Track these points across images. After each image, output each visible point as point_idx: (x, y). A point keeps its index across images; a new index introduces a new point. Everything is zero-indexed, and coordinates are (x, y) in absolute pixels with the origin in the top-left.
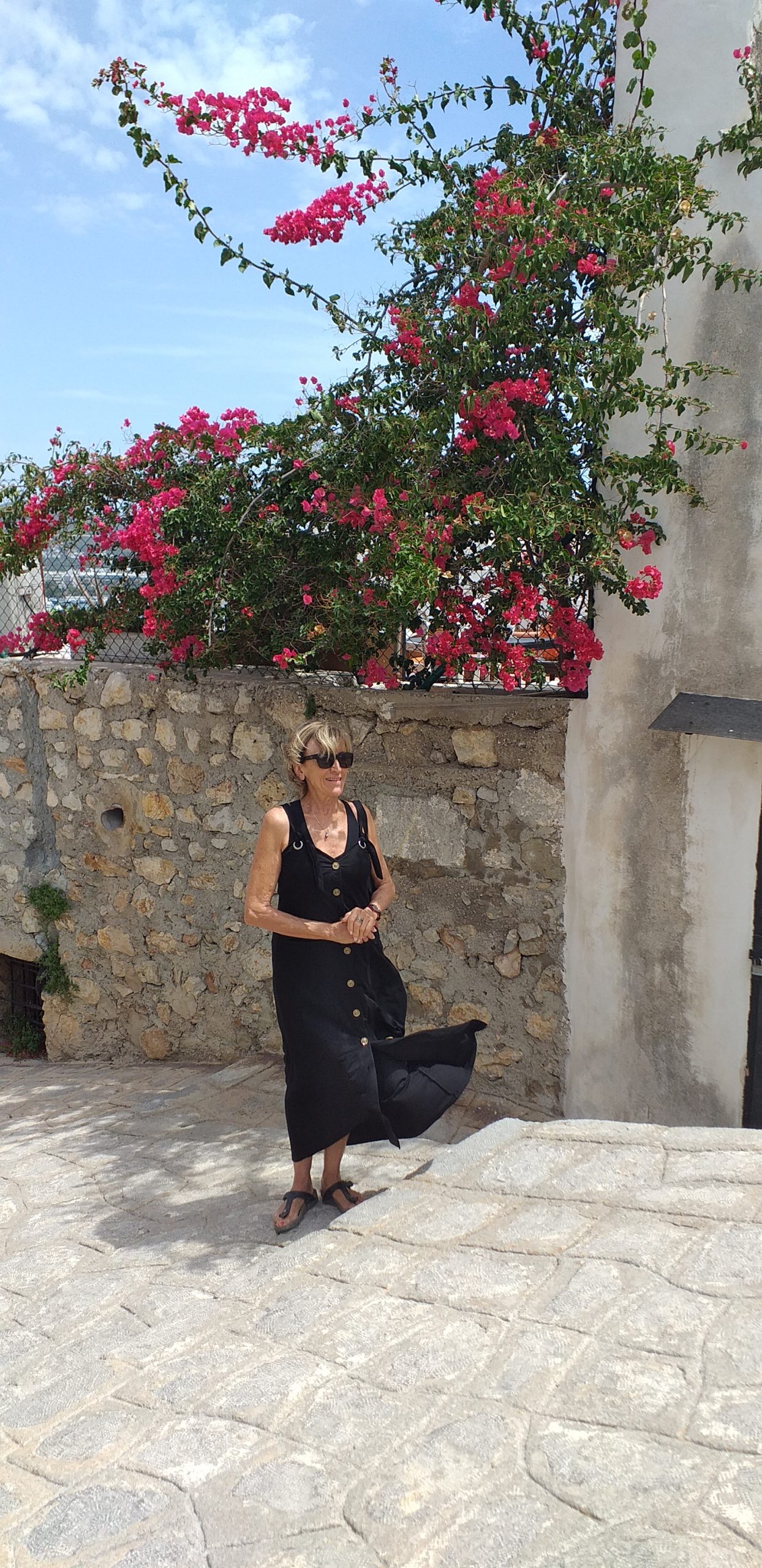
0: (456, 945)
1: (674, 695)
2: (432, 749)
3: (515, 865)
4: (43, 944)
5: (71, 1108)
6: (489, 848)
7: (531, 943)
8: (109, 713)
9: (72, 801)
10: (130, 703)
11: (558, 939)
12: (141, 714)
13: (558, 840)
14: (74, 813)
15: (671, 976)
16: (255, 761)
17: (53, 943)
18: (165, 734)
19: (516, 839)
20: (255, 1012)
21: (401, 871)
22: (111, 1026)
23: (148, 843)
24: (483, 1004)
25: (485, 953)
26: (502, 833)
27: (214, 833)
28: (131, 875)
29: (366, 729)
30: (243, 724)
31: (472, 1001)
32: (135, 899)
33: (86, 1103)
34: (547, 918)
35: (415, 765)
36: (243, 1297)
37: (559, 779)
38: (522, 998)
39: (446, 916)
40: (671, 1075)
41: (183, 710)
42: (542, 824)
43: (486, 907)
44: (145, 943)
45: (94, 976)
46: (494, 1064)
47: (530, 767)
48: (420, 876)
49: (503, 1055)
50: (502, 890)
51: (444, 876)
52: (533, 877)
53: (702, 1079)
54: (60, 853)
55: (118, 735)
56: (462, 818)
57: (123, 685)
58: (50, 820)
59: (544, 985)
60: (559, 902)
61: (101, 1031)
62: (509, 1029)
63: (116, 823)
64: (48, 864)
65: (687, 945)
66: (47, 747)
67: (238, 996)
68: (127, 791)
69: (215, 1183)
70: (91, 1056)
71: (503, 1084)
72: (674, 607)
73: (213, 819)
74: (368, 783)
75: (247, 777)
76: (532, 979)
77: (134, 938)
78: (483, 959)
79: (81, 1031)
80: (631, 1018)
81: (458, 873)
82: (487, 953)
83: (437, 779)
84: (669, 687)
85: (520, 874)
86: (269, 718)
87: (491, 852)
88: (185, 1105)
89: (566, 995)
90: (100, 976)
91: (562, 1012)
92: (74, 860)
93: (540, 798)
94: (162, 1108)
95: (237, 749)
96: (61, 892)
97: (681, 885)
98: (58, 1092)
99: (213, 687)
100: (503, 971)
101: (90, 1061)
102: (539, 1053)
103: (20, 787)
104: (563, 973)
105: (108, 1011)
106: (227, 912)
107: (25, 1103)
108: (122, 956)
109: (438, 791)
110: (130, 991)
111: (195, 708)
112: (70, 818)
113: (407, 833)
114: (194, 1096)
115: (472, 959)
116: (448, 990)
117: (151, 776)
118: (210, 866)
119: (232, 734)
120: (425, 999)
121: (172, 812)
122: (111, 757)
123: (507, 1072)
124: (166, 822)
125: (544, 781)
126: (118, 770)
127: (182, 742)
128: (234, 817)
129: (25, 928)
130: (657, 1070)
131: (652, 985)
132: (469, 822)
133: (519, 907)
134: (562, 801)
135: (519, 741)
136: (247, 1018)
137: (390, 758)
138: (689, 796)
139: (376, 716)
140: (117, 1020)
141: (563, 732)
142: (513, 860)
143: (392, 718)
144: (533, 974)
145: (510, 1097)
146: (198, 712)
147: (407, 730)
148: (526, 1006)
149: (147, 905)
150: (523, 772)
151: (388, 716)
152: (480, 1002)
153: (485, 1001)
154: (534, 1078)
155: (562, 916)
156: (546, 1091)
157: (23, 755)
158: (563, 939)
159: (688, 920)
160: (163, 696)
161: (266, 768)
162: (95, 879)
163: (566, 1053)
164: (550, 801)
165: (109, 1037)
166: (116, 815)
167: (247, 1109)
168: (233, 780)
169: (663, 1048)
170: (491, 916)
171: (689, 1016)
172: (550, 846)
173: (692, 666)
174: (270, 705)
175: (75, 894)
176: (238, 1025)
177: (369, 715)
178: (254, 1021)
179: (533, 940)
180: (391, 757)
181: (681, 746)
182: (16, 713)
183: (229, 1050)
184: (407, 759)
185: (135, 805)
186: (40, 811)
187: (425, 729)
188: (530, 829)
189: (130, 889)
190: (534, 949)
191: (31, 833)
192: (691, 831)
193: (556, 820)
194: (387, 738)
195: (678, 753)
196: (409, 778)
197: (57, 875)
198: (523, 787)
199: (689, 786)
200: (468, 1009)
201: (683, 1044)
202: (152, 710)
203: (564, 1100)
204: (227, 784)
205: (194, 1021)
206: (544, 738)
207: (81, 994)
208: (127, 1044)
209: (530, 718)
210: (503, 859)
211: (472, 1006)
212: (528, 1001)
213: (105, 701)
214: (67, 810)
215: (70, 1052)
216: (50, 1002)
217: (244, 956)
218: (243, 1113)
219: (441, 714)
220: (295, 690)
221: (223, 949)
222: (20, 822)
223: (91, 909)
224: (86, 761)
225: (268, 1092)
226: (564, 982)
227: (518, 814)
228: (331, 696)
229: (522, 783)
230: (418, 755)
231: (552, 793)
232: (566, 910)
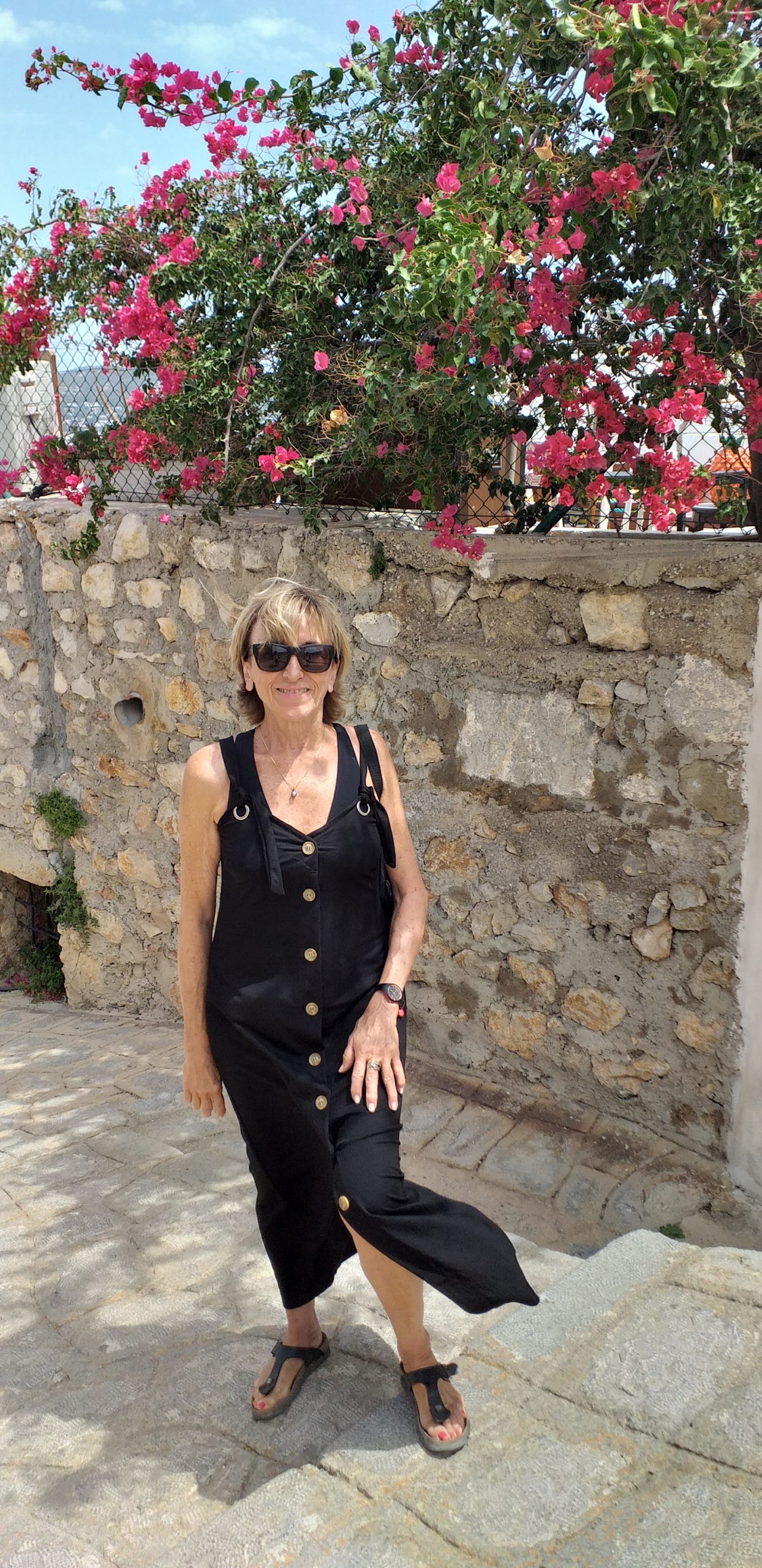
0: (576, 908)
2: (549, 622)
3: (668, 798)
4: (58, 866)
5: (67, 1089)
6: (630, 771)
7: (688, 913)
8: (123, 568)
9: (83, 687)
10: (148, 557)
11: (731, 910)
12: (162, 572)
13: (738, 764)
14: (87, 702)
17: (69, 865)
18: (191, 599)
19: (672, 760)
21: (499, 799)
22: (138, 972)
23: (173, 744)
24: (613, 993)
25: (619, 922)
26: (650, 749)
28: (155, 785)
29: (454, 594)
31: (598, 988)
32: (160, 816)
33: (87, 1082)
34: (715, 880)
35: (521, 646)
37: (745, 670)
38: (671, 989)
39: (562, 865)
41: (213, 566)
42: (712, 737)
43: (622, 857)
44: (174, 872)
45: (116, 910)
46: (627, 1076)
47: (700, 652)
48: (526, 807)
49: (641, 1066)
50: (647, 834)
51: (561, 808)
52: (696, 817)
54: (72, 754)
55: (134, 600)
56: (591, 727)
57: (138, 531)
58: (59, 708)
59: (705, 975)
60: (735, 857)
61: (126, 976)
62: (650, 1031)
63: (134, 716)
64: (60, 765)
66: (53, 614)
68: (147, 675)
70: (115, 1006)
71: (640, 1104)
74: (455, 673)
76: (687, 964)
77: (159, 867)
78: (614, 930)
79: (103, 975)
81: (582, 807)
82: (621, 923)
83: (555, 668)
85: (676, 812)
86: (323, 576)
87: (634, 778)
89: (739, 994)
90: (122, 909)
91: (731, 1015)
92: (88, 763)
93: (712, 698)
94: (171, 1107)
96: (75, 802)
98: (61, 1060)
99: (249, 532)
100: (645, 951)
101: (114, 1012)
102: (694, 1067)
103: (24, 666)
104: (737, 961)
105: (132, 953)
107: (20, 1071)
108: (147, 888)
109: (556, 685)
110: (157, 931)
111: (227, 563)
112: (82, 708)
113: (510, 746)
115: (600, 930)
116: (563, 969)
117: (175, 657)
120: (530, 978)
121: (202, 705)
122: (127, 630)
123: (646, 1089)
124: (194, 719)
125: (721, 674)
126: (135, 647)
127: (213, 611)
129: (36, 844)
132: (601, 732)
133: (673, 861)
134: (747, 704)
135: (683, 610)
137: (488, 636)
139: (470, 573)
140: (144, 965)
141: (756, 596)
142: (667, 792)
143: (492, 576)
144: (691, 956)
145: (649, 1123)
146: (232, 569)
147: (514, 593)
148: (677, 1001)
149: (174, 825)
150: (689, 659)
151: (485, 574)
152: (609, 990)
153: (616, 990)
154: (687, 1102)
155: (738, 877)
156: (701, 1120)
157: (25, 625)
158: (739, 912)
160: (187, 546)
162: (113, 787)
163: (734, 1073)
164: (729, 705)
165: (136, 983)
166: (134, 705)
170: (629, 870)
172: (725, 772)
174: (323, 558)
175: (90, 807)
177: (460, 572)
179: (692, 909)
180: (490, 635)
182: (15, 570)
184: (512, 638)
185: (157, 694)
186: (49, 699)
187: (540, 593)
188: (696, 747)
189: (154, 803)
190: (694, 922)
191: (38, 726)
193: (737, 734)
194: (485, 606)
196: (514, 665)
197: (69, 781)
198: (687, 683)
200: (592, 998)
202: (175, 567)
203: (729, 1138)
206: (723, 607)
207: (102, 931)
208: (156, 996)
209: (703, 575)
210: (652, 790)
211: (598, 994)
212: (680, 994)
213: (117, 554)
214: (78, 698)
215: (92, 999)
216: (68, 937)
219: (566, 570)
220: (357, 536)
222: (26, 712)
223: (109, 826)
224: (97, 634)
226: (737, 973)
227: (677, 723)
228: (406, 544)
229: (686, 676)
230: (529, 631)
231: (732, 692)
232: (745, 869)
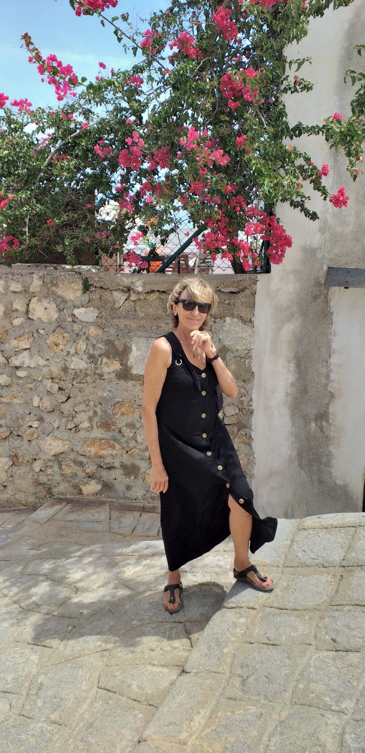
1: (325, 268)
7: (231, 417)
11: (249, 413)
13: (250, 357)
15: (321, 428)
16: (46, 321)
20: (49, 475)
27: (17, 368)
29: (125, 298)
30: (36, 298)
34: (242, 403)
37: (250, 321)
40: (321, 482)
42: (239, 348)
47: (232, 316)
53: (339, 482)
59: (239, 440)
60: (249, 392)
65: (331, 409)
67: (37, 466)
72: (326, 217)
73: (17, 359)
75: (41, 331)
80: (296, 453)
84: (322, 264)
86: (54, 293)
89: (253, 445)
91: (250, 454)
93: (239, 333)
95: (33, 314)
97: (328, 376)
99: (13, 275)
104: (252, 432)
106: (28, 416)
118: (15, 388)
119: (28, 305)
125: (241, 324)
128: (31, 357)
130: (311, 480)
131: (309, 433)
134: (252, 334)
135: (225, 300)
136: (43, 479)
138: (334, 326)
139: (131, 289)
141: (254, 294)
143: (143, 290)
147: (152, 297)
150: (228, 319)
151: (140, 289)
155: (251, 400)
158: (252, 413)
159: (332, 396)
161: (54, 326)
163: (252, 476)
164: (245, 335)
168: (30, 334)
169: (315, 468)
171: (332, 449)
172: (245, 361)
173: (336, 251)
176: (38, 483)
177: (125, 289)
178: (49, 480)
179: (233, 415)
180: (141, 315)
181: (329, 297)
183: (32, 499)
187: (164, 296)
188: (233, 352)
190: (233, 420)
192: (335, 346)
193: (248, 346)
194: (138, 303)
195: (327, 301)
196: (155, 326)
198: (228, 328)
199: (334, 320)
201: (328, 464)
204: (26, 336)
205: (5, 484)
206: (241, 298)
209: (232, 287)
217: (41, 442)
221: (26, 439)
226: (253, 437)
227: (225, 344)
229: (227, 326)
230: (160, 312)
231: (246, 330)
232: (254, 396)
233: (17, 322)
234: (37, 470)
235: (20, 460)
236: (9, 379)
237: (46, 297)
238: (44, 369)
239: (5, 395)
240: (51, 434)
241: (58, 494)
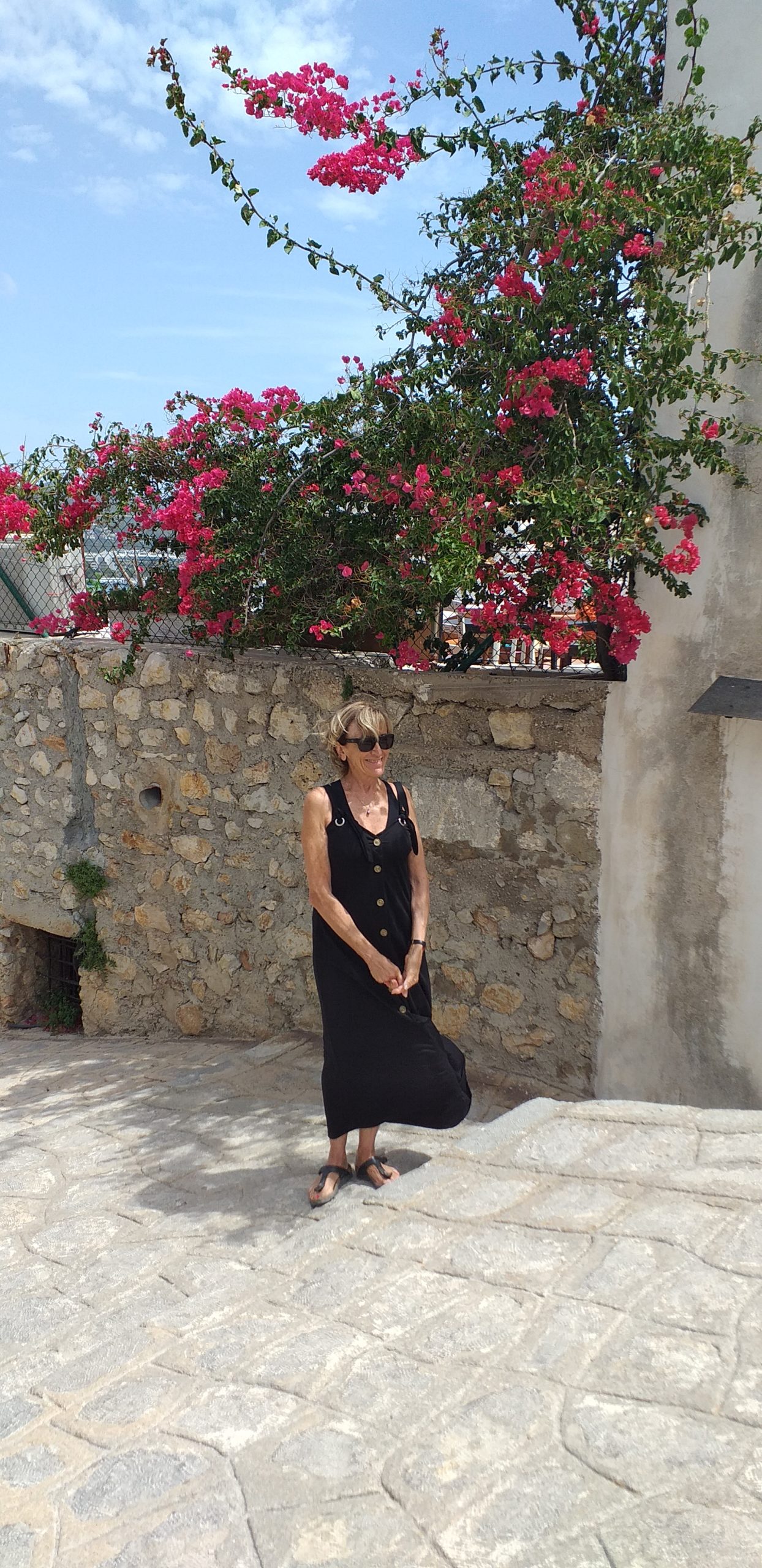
0: (489, 927)
1: (714, 678)
2: (468, 731)
3: (550, 847)
4: (81, 921)
5: (106, 1082)
6: (524, 830)
7: (565, 925)
8: (148, 692)
9: (111, 780)
10: (169, 683)
11: (592, 922)
12: (180, 694)
13: (594, 823)
14: (113, 791)
15: (705, 960)
16: (292, 742)
17: (90, 922)
18: (203, 714)
19: (552, 822)
20: (289, 990)
21: (435, 851)
22: (147, 1002)
23: (185, 821)
24: (515, 986)
26: (537, 815)
27: (250, 813)
28: (168, 853)
29: (403, 711)
30: (281, 704)
31: (505, 983)
32: (171, 877)
33: (122, 1077)
34: (581, 901)
35: (450, 746)
36: (280, 1269)
37: (596, 762)
38: (555, 980)
39: (480, 897)
40: (704, 1059)
41: (222, 690)
42: (577, 806)
43: (520, 889)
44: (181, 921)
45: (131, 953)
46: (526, 1044)
47: (567, 750)
48: (455, 857)
49: (535, 1036)
50: (536, 872)
51: (478, 857)
52: (568, 859)
53: (735, 1063)
54: (99, 831)
55: (157, 715)
56: (497, 801)
57: (163, 665)
58: (89, 798)
59: (577, 967)
60: (594, 885)
61: (137, 1007)
62: (541, 1011)
63: (154, 801)
64: (87, 841)
65: (722, 929)
66: (87, 725)
67: (273, 972)
68: (165, 770)
69: (251, 1156)
70: (126, 1031)
71: (535, 1065)
72: (716, 590)
73: (249, 798)
74: (404, 764)
75: (284, 758)
76: (566, 962)
77: (170, 916)
78: (516, 940)
79: (117, 1007)
80: (665, 1001)
81: (493, 855)
82: (520, 934)
83: (473, 761)
84: (709, 670)
85: (555, 856)
86: (306, 699)
87: (526, 834)
88: (220, 1080)
89: (599, 978)
90: (136, 952)
91: (594, 994)
92: (112, 838)
93: (576, 780)
94: (197, 1083)
95: (274, 729)
96: (99, 869)
97: (717, 869)
98: (94, 1067)
99: (251, 667)
100: (536, 953)
101: (126, 1036)
102: (571, 1034)
103: (60, 765)
104: (597, 956)
105: (144, 987)
106: (262, 891)
107: (62, 1076)
108: (159, 934)
109: (474, 772)
110: (165, 968)
111: (233, 688)
112: (109, 796)
113: (442, 815)
114: (229, 1071)
115: (505, 941)
116: (481, 971)
117: (189, 756)
118: (245, 845)
119: (269, 715)
120: (457, 980)
121: (209, 791)
122: (149, 737)
123: (539, 1053)
124: (203, 802)
125: (581, 764)
126: (157, 749)
127: (220, 722)
128: (270, 797)
129: (62, 904)
130: (689, 1053)
131: (686, 968)
132: (504, 804)
133: (553, 890)
134: (598, 783)
135: (556, 723)
136: (281, 996)
137: (426, 739)
138: (728, 780)
139: (413, 697)
140: (152, 996)
141: (601, 715)
142: (549, 843)
143: (429, 699)
144: (566, 956)
145: (542, 1078)
146: (236, 692)
147: (444, 711)
148: (559, 987)
149: (184, 883)
150: (560, 755)
151: (425, 698)
152: (512, 983)
153: (517, 983)
154: (567, 1059)
155: (596, 898)
156: (577, 1072)
157: (63, 734)
158: (597, 921)
159: (724, 904)
160: (201, 676)
161: (303, 749)
162: (133, 857)
163: (598, 1034)
164: (587, 784)
165: (144, 1012)
166: (154, 794)
167: (280, 1085)
168: (270, 760)
169: (695, 1032)
170: (525, 898)
171: (723, 1000)
172: (586, 828)
173: (733, 649)
174: (307, 686)
175: (113, 872)
176: (273, 1002)
177: (406, 696)
178: (288, 999)
179: (567, 922)
180: (428, 739)
181: (720, 729)
182: (56, 692)
183: (263, 1027)
184: (443, 740)
185: (173, 784)
186: (80, 789)
187: (461, 711)
188: (566, 812)
189: (167, 867)
190: (568, 931)
191: (70, 810)
192: (729, 814)
193: (592, 803)
194: (424, 719)
195: (716, 736)
196: (445, 759)
197: (96, 852)
198: (560, 770)
199: (728, 769)
200: (501, 990)
201: (716, 1028)
202: (190, 691)
203: (596, 1081)
204: (264, 764)
205: (229, 998)
206: (581, 721)
207: (118, 970)
208: (162, 1020)
209: (568, 700)
210: (538, 842)
211: (504, 987)
212: (561, 982)
213: (144, 681)
214: (106, 788)
215: (107, 1027)
216: (87, 978)
217: (278, 934)
218: (277, 1089)
219: (479, 696)
220: (333, 671)
221: (258, 927)
222: (60, 800)
223: (128, 886)
224: (125, 740)
225: (301, 1069)
226: (598, 964)
227: (553, 797)
228: (368, 677)
229: (559, 766)
230: (454, 736)
231: (588, 776)
232: (600, 892)
233: (253, 740)
234: (272, 980)
235: (250, 961)
236: (239, 829)
237: (294, 704)
238: (285, 817)
239: (231, 854)
240: (293, 924)
241: (300, 1024)
